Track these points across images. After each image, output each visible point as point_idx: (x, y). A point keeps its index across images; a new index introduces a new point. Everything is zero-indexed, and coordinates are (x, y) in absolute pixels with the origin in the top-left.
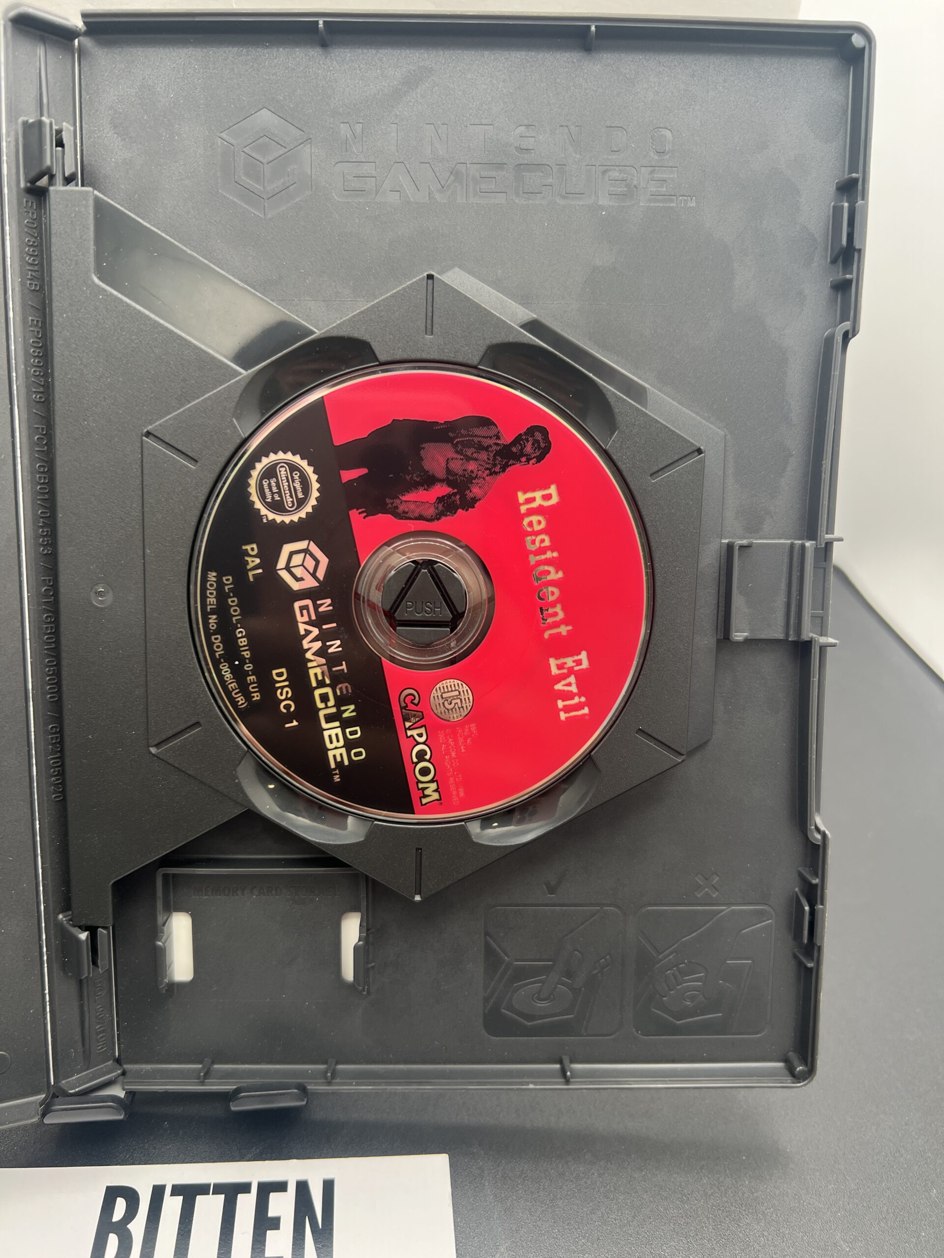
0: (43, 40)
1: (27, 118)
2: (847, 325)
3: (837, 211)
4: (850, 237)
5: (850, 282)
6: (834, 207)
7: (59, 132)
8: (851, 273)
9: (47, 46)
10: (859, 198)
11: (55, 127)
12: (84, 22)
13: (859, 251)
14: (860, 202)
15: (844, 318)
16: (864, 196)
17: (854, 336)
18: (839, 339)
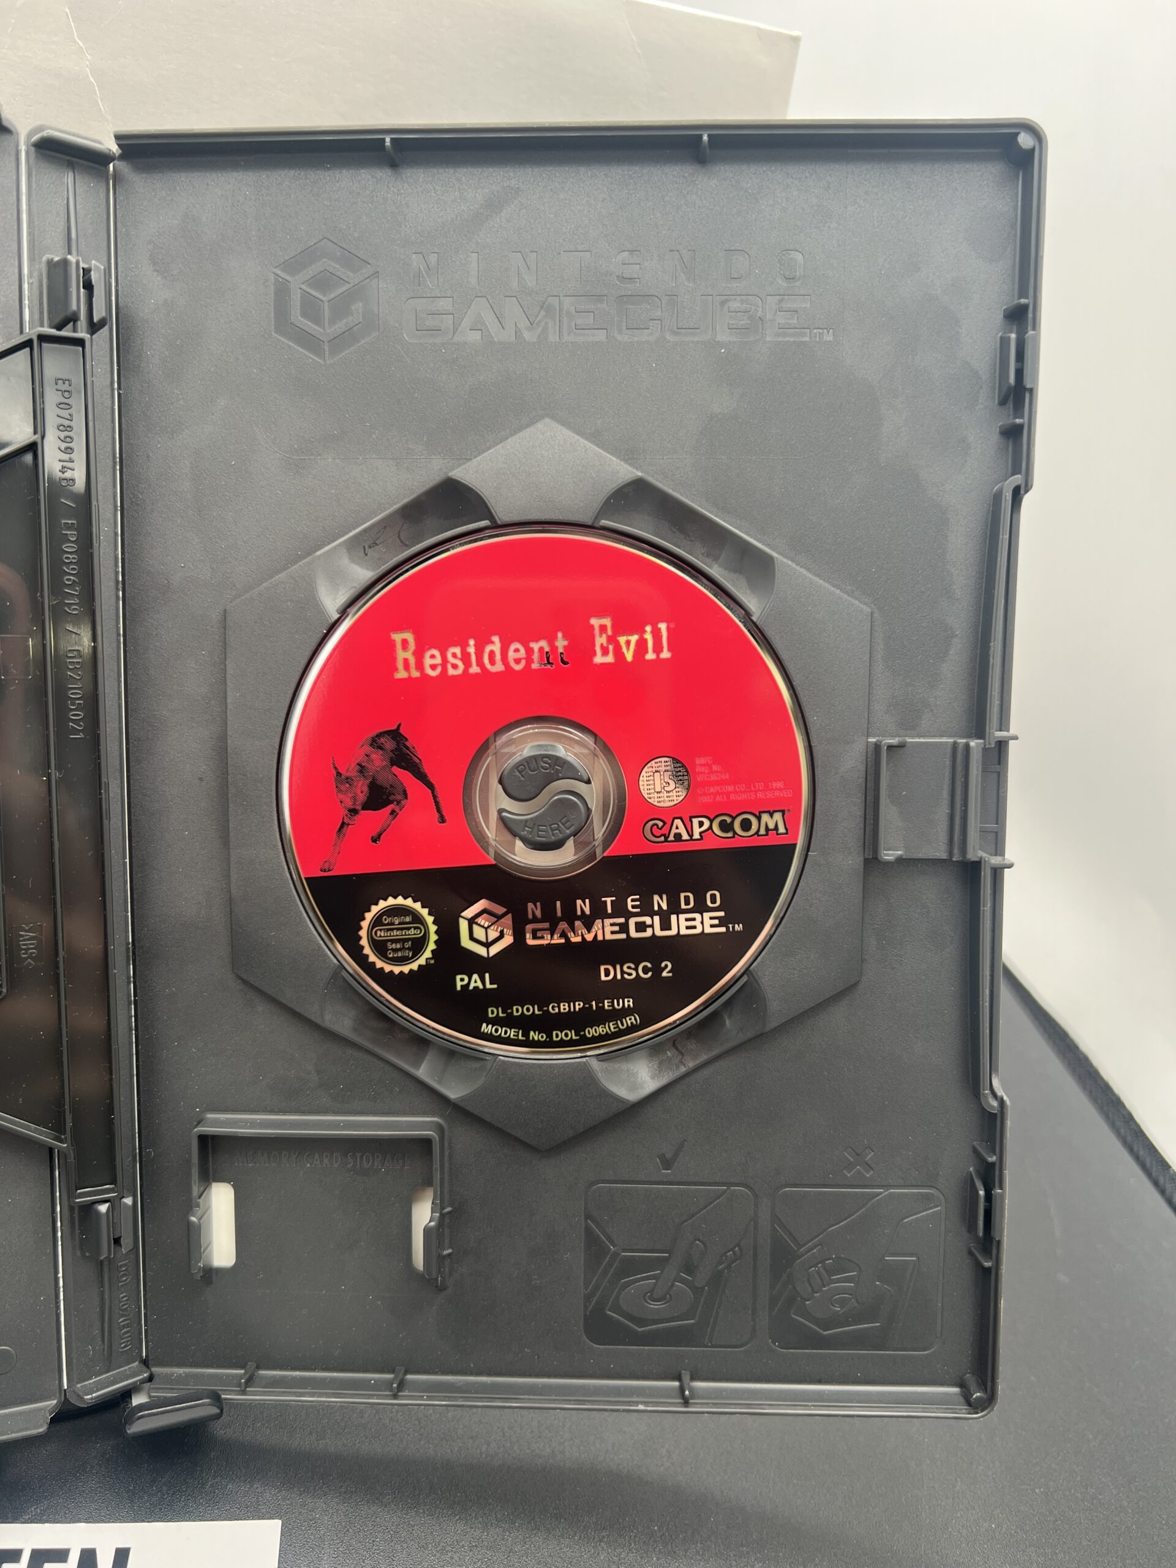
0: (71, 166)
1: (52, 256)
2: (1018, 479)
3: (1004, 342)
4: (1020, 373)
5: (1021, 426)
6: (1002, 338)
7: (87, 272)
8: (1022, 417)
9: (76, 171)
10: (1029, 328)
11: (82, 265)
12: (118, 145)
13: (1031, 390)
14: (1031, 332)
15: (1016, 470)
16: (1035, 326)
17: (1027, 491)
18: (1008, 496)
